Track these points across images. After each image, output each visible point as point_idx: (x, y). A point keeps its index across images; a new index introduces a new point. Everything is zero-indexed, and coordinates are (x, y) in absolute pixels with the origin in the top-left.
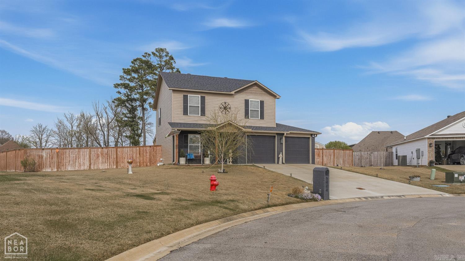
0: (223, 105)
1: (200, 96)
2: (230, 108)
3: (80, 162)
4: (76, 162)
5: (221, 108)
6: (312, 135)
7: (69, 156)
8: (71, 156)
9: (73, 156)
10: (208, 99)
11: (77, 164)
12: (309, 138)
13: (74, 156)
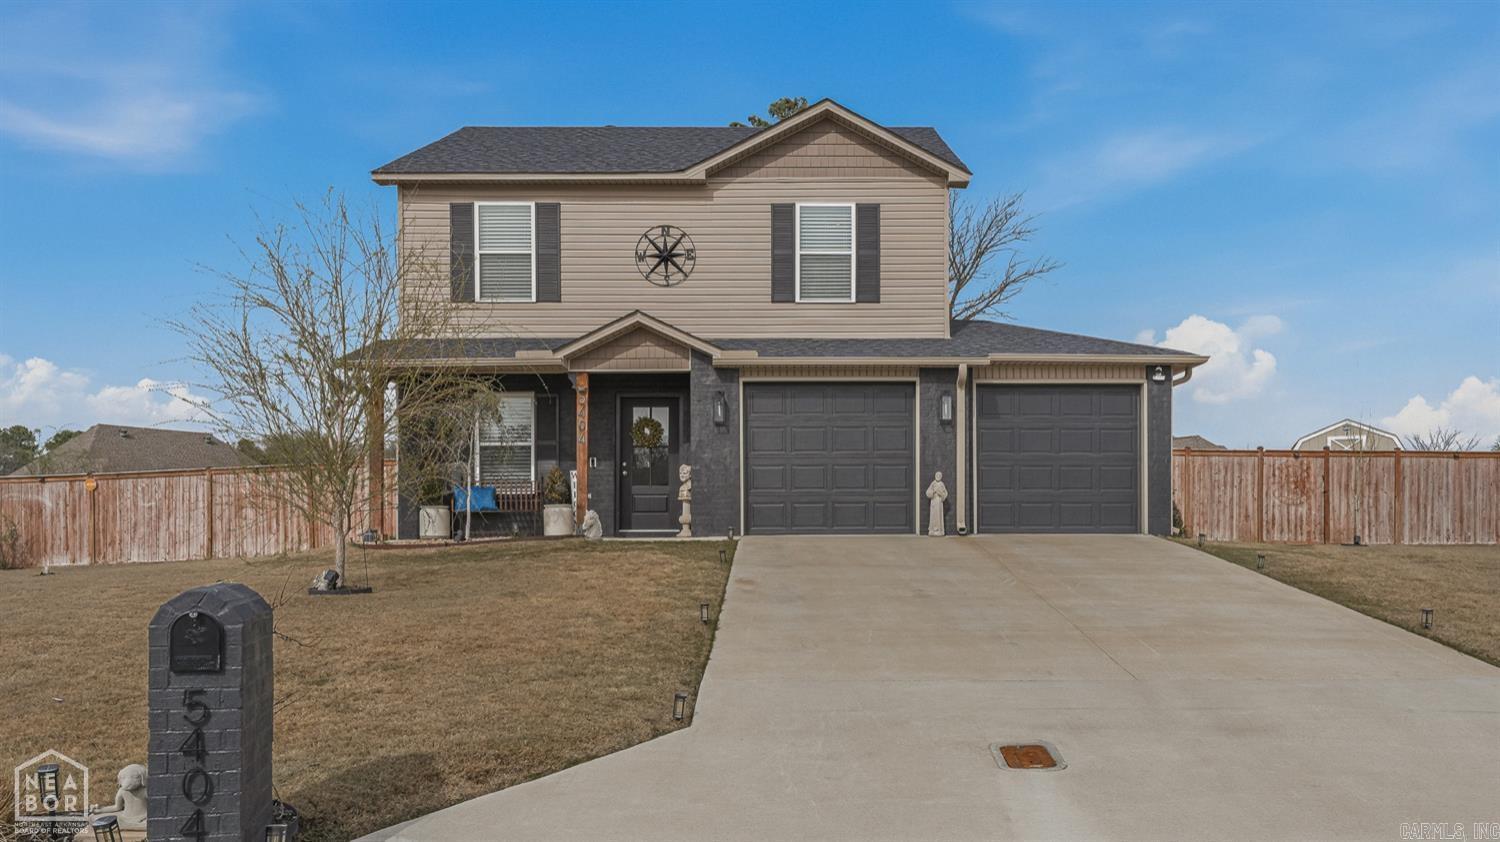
0: (651, 242)
1: (532, 204)
2: (690, 255)
3: (172, 529)
4: (158, 529)
5: (641, 258)
6: (1150, 369)
7: (135, 505)
8: (140, 503)
9: (147, 505)
10: (574, 212)
11: (163, 534)
12: (1138, 387)
13: (153, 504)
